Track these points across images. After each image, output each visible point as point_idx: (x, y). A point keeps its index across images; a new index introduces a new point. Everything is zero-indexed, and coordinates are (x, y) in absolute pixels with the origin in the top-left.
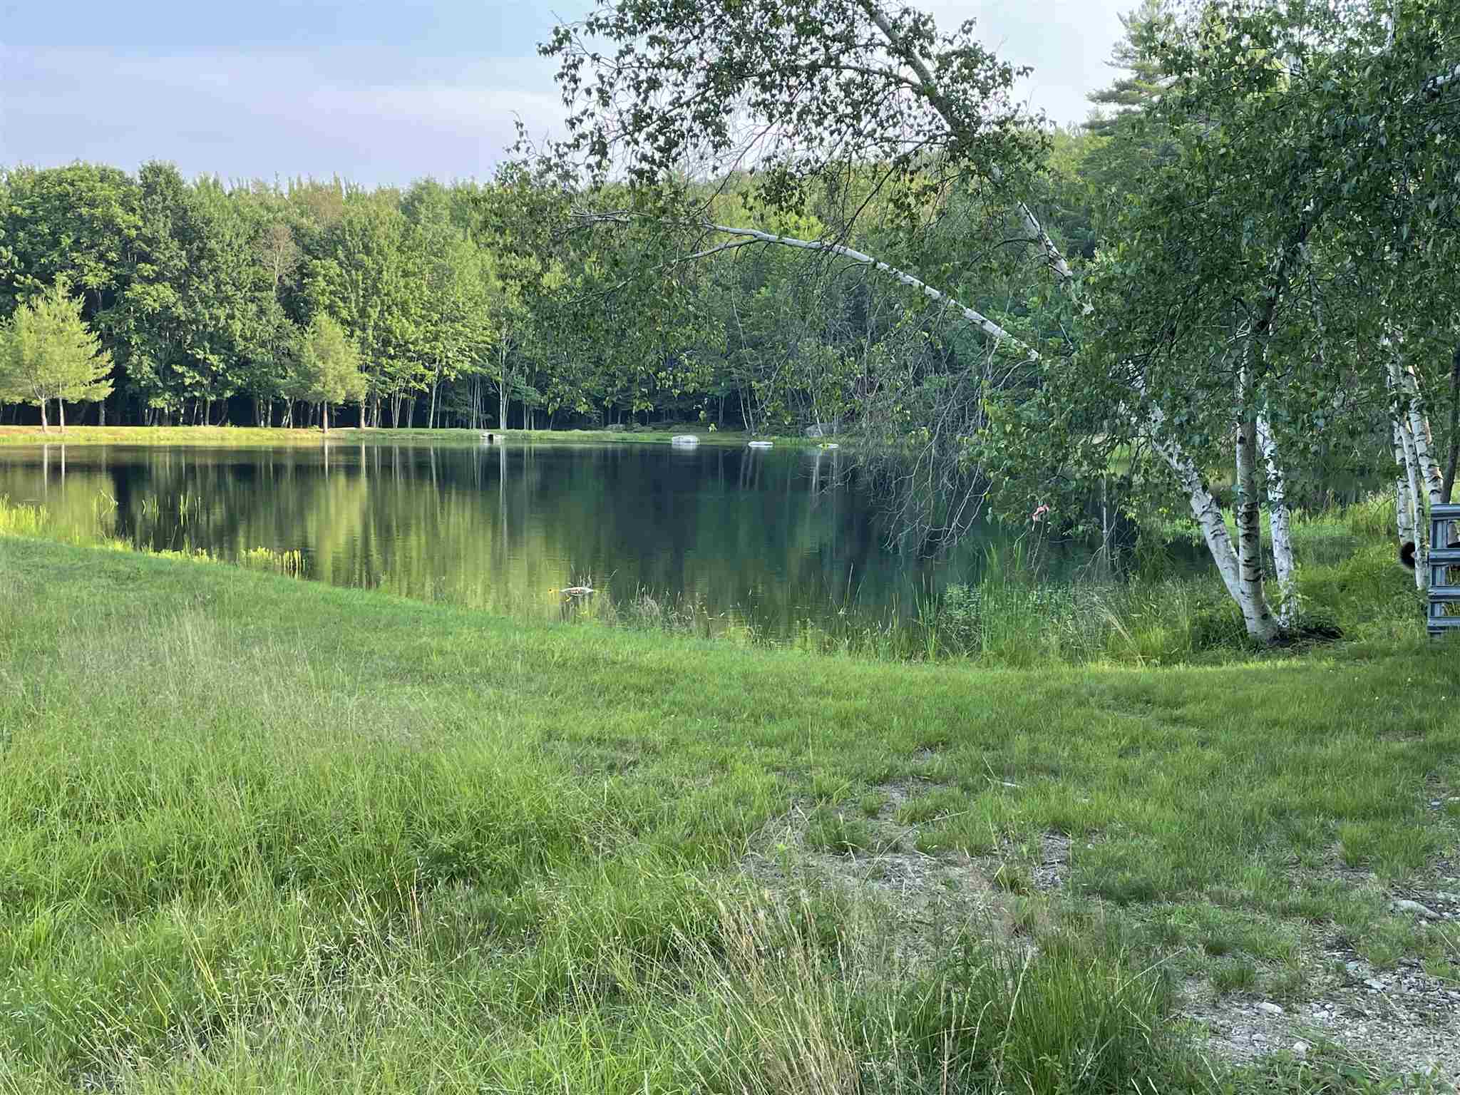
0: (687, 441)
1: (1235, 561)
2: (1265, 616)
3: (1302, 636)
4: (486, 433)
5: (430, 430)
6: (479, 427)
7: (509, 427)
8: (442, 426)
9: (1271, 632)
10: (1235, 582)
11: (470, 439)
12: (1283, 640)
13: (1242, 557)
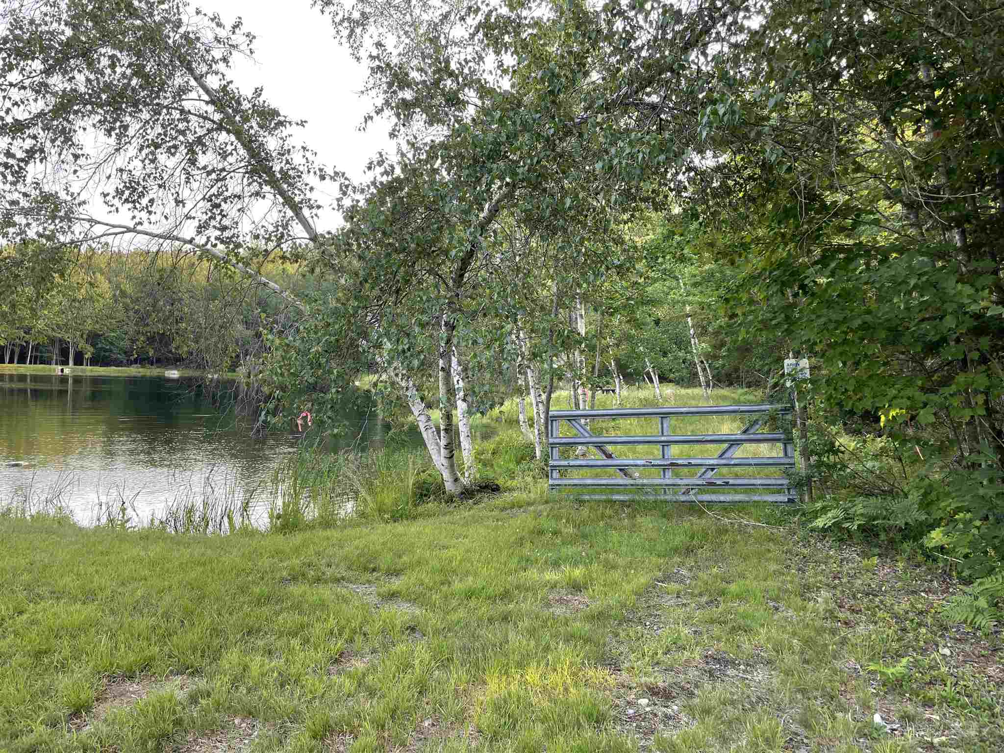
0: (174, 374)
1: (437, 444)
2: (456, 480)
3: (478, 491)
4: (60, 368)
5: (28, 365)
6: (56, 364)
7: (75, 364)
8: (35, 363)
9: (459, 490)
10: (439, 459)
11: (50, 370)
12: (467, 494)
13: (443, 442)
